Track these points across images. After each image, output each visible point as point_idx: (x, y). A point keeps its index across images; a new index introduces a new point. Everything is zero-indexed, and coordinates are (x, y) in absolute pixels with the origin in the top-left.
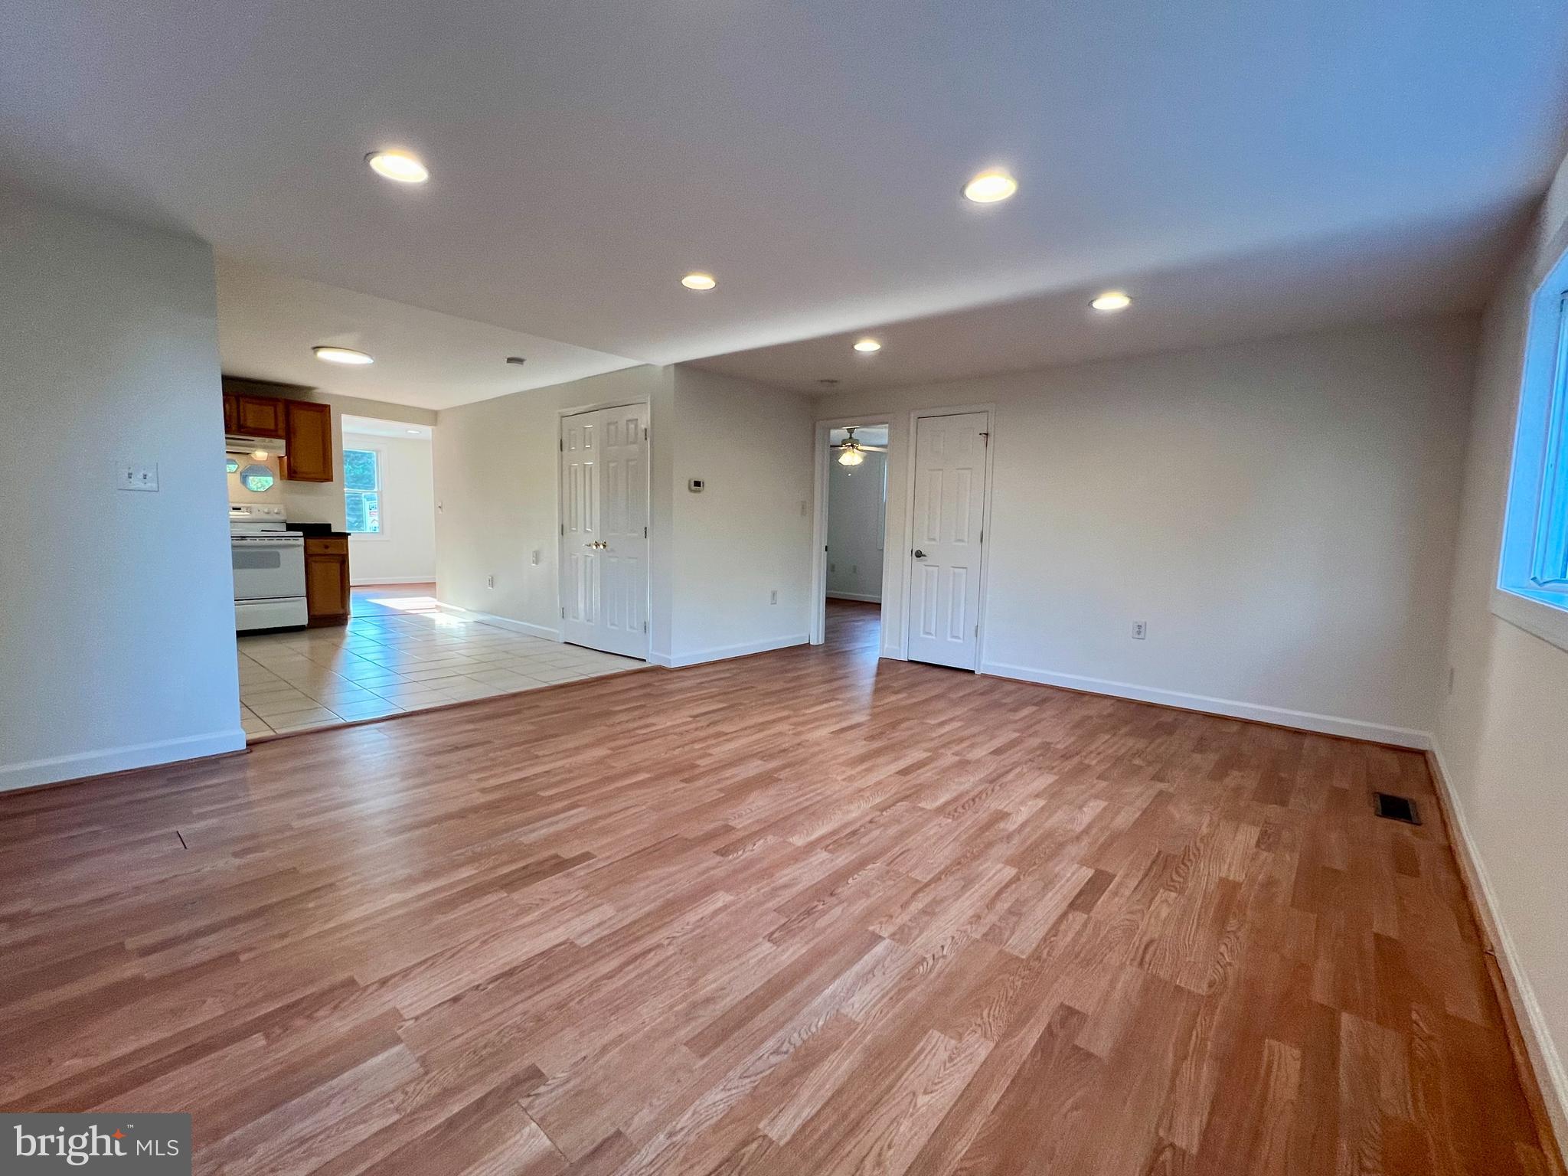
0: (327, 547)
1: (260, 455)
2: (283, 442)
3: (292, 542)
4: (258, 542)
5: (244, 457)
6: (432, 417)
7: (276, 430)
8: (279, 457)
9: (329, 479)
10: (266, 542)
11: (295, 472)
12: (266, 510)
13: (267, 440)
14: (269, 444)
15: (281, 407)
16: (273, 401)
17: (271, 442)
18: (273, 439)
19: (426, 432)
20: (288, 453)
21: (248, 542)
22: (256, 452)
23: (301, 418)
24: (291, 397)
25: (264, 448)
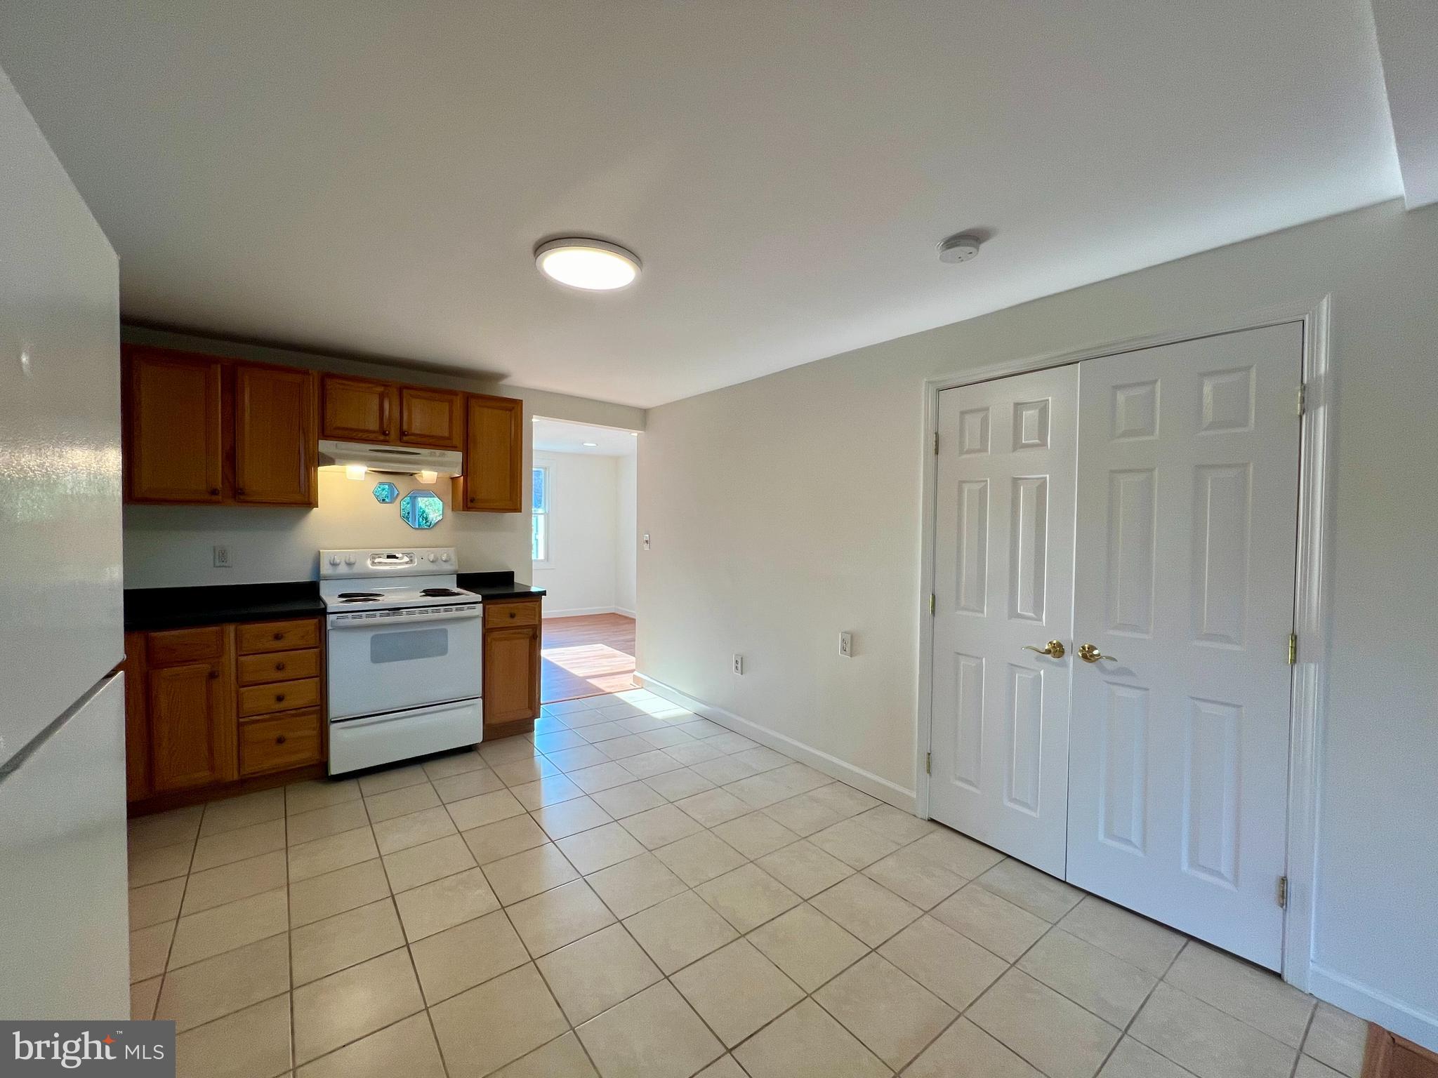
0: (512, 616)
1: (428, 476)
2: (457, 456)
3: (467, 612)
4: (417, 616)
5: (406, 478)
6: (641, 418)
7: (450, 438)
8: (451, 478)
9: (517, 508)
10: (430, 615)
11: (472, 501)
12: (432, 558)
13: (438, 452)
14: (440, 459)
15: (458, 403)
16: (446, 394)
17: (443, 455)
18: (446, 452)
19: (627, 440)
20: (465, 472)
21: (404, 617)
22: (423, 471)
23: (484, 419)
24: (473, 388)
25: (431, 465)
